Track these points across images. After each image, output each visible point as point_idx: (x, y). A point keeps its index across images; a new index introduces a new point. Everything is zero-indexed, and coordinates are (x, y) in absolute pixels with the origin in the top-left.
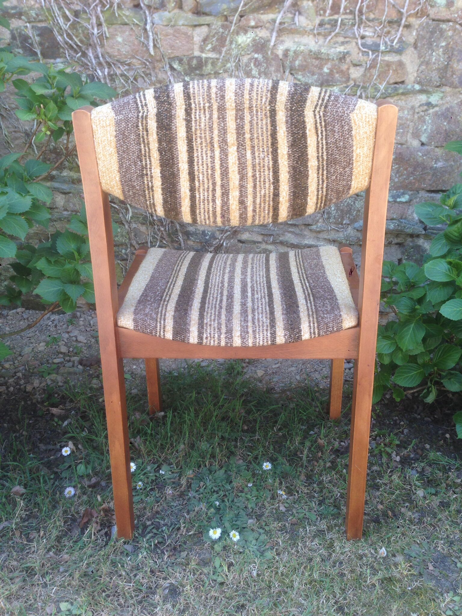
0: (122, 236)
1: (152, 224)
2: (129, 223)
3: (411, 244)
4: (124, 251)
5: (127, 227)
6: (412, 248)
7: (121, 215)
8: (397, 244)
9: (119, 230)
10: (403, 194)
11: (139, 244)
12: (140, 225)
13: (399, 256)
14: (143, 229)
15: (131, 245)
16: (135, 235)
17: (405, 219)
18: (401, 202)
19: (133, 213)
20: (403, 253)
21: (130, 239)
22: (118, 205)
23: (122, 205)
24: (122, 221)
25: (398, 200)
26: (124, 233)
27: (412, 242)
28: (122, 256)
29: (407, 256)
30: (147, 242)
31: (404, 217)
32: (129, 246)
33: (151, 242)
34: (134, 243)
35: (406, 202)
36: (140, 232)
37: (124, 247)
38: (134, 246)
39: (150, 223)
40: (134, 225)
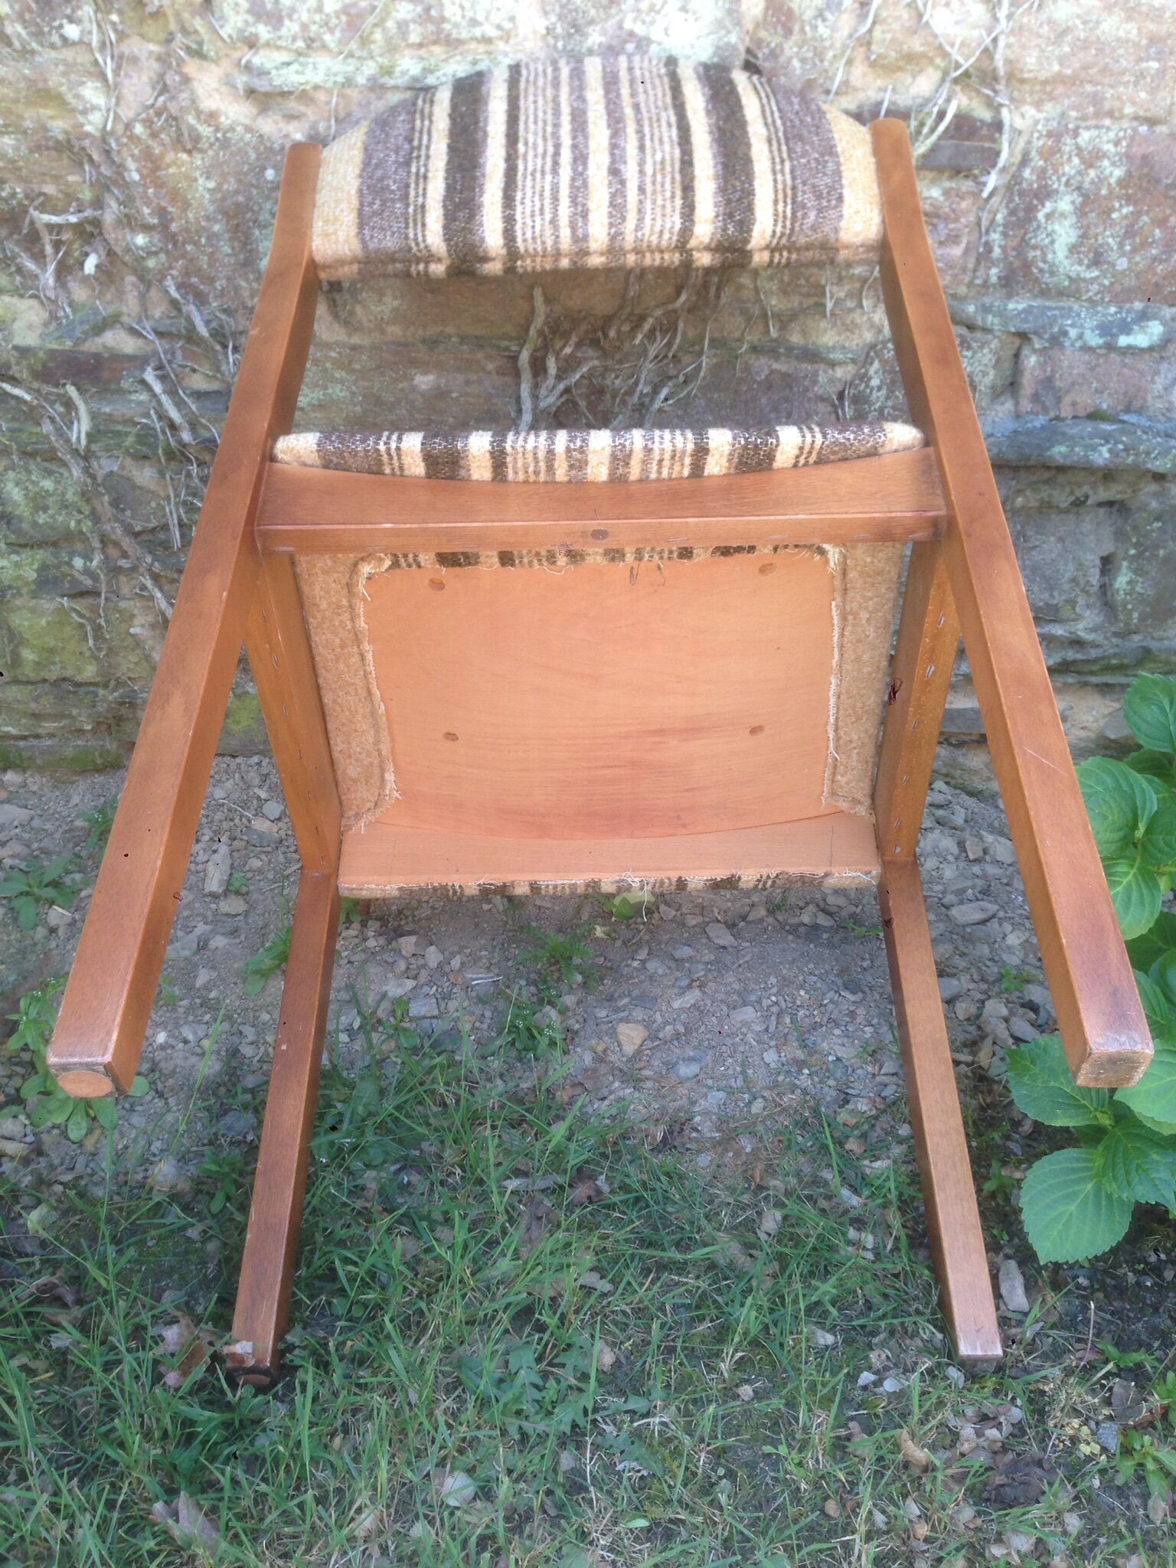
0: (65, 506)
1: (177, 456)
2: (87, 456)
3: (1154, 504)
4: (78, 563)
5: (76, 472)
6: (1158, 519)
7: (47, 427)
8: (1100, 505)
9: (48, 484)
10: (1144, 317)
11: (136, 535)
12: (129, 462)
13: (1108, 548)
14: (145, 476)
15: (105, 541)
16: (115, 503)
17: (1139, 412)
18: (1131, 350)
19: (94, 416)
20: (1120, 536)
21: (95, 517)
22: (29, 390)
23: (47, 389)
24: (54, 450)
25: (1123, 341)
26: (70, 496)
27: (1156, 495)
28: (74, 581)
29: (1136, 545)
30: (165, 527)
31: (1137, 403)
32: (96, 544)
33: (181, 525)
34: (117, 531)
35: (1151, 349)
36: (134, 487)
37: (79, 546)
38: (116, 544)
39: (170, 455)
40: (106, 465)
